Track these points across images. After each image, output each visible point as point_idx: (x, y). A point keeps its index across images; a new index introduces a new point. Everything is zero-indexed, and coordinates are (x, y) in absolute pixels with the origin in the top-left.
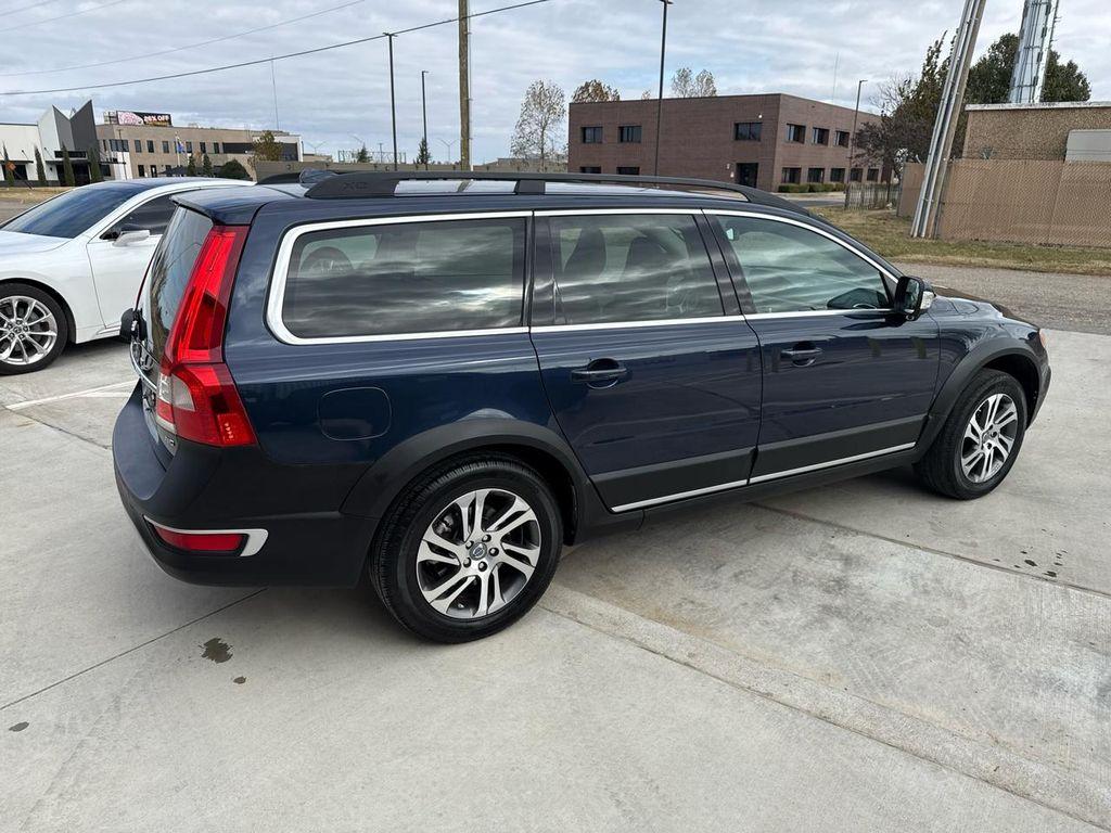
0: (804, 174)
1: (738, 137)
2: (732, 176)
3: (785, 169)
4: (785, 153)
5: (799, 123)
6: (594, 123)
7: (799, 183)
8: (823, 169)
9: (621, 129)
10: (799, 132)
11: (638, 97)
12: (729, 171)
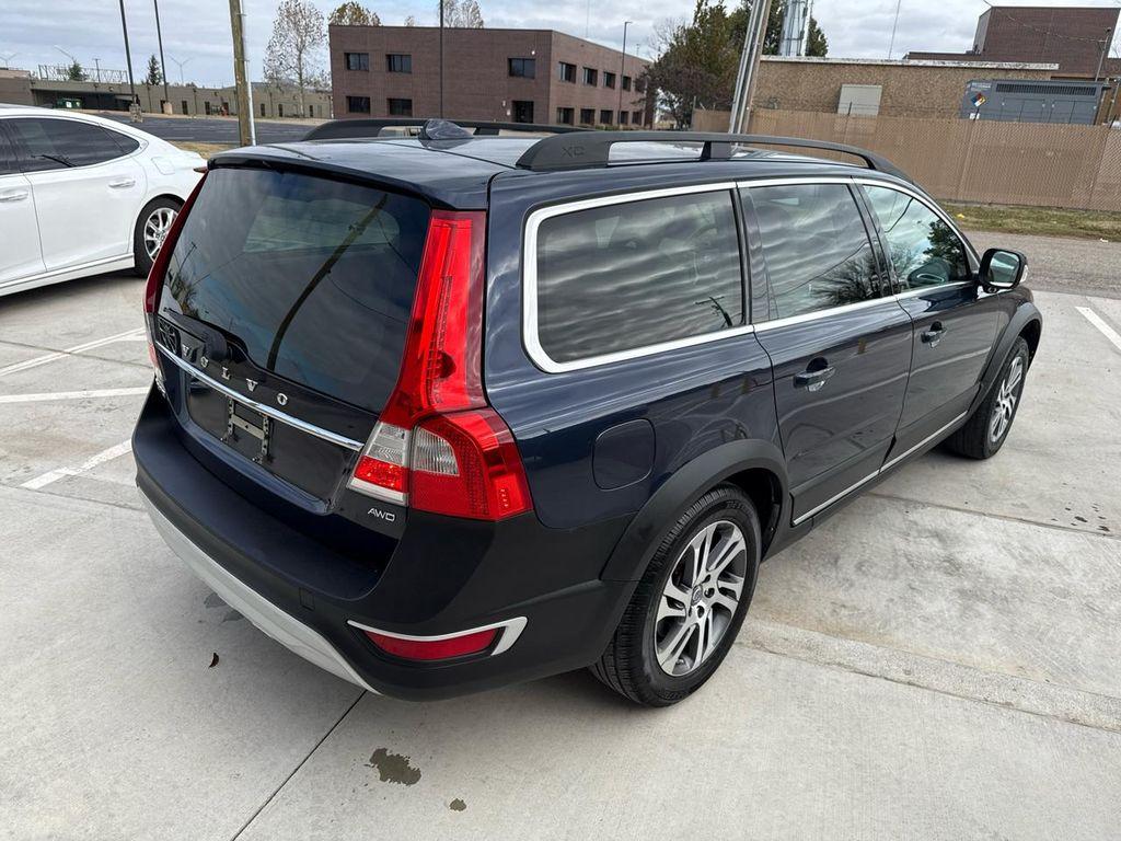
0: (577, 115)
1: (512, 73)
2: (509, 113)
3: (559, 109)
4: (560, 94)
5: (571, 61)
6: (359, 48)
7: (572, 124)
8: (594, 111)
9: (389, 57)
10: (570, 71)
11: (402, 23)
12: (505, 109)
